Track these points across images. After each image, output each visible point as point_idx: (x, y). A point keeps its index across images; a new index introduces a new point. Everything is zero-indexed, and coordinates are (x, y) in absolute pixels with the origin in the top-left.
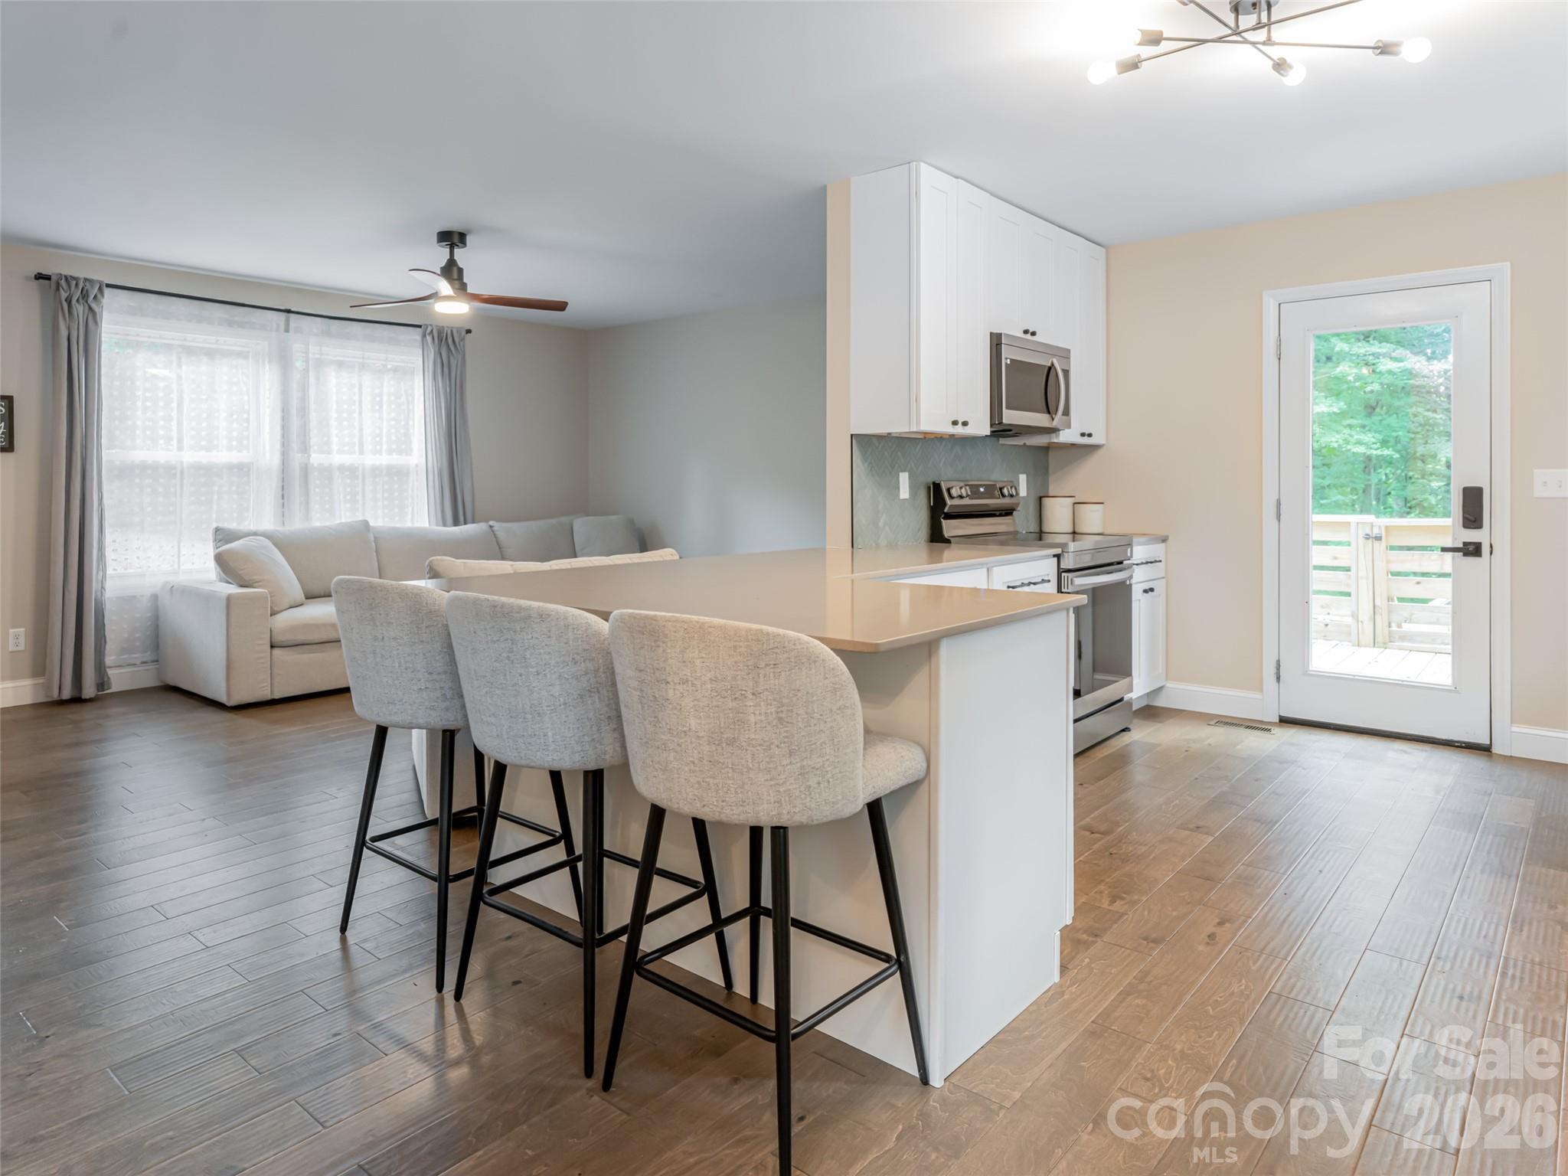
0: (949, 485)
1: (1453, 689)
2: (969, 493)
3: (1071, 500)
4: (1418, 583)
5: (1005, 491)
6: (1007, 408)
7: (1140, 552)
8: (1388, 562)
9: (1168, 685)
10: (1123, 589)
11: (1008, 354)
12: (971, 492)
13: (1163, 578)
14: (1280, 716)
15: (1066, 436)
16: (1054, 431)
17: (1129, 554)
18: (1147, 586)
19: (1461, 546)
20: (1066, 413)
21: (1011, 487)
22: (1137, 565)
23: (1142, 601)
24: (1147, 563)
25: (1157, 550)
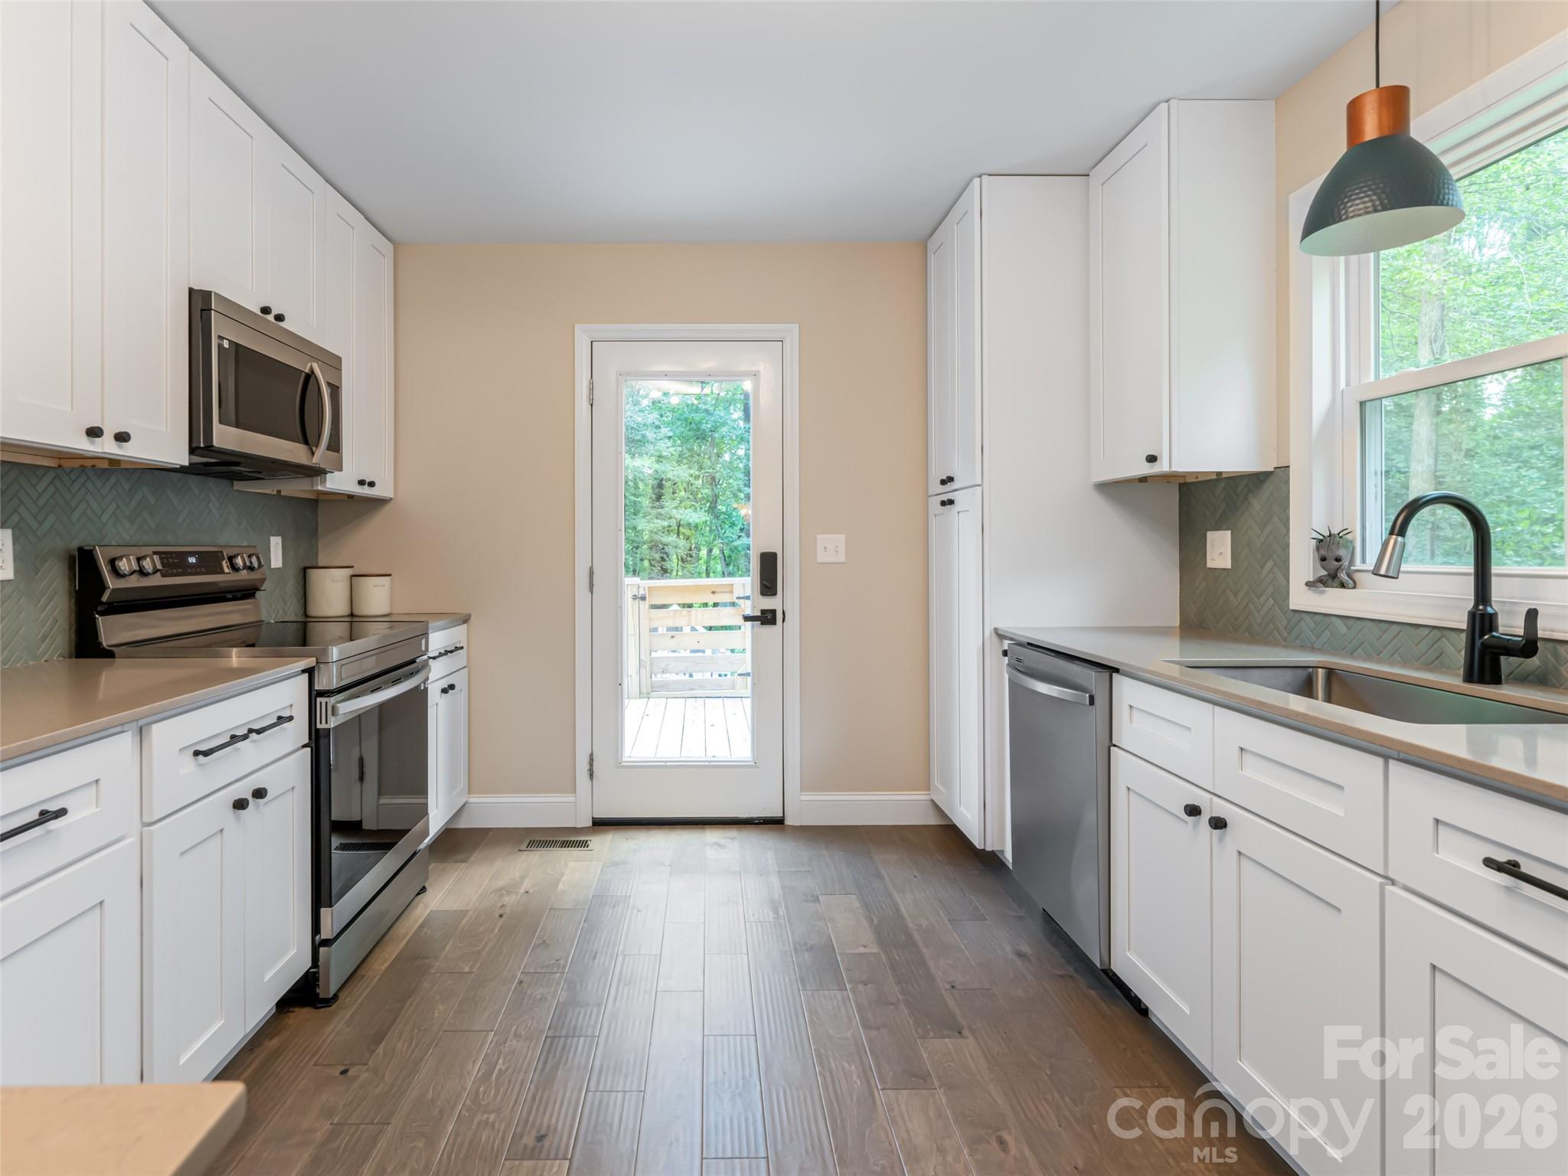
0: (113, 552)
1: (753, 763)
2: (159, 567)
3: (349, 572)
4: (672, 637)
5: (239, 561)
6: (221, 422)
7: (437, 640)
8: (650, 620)
9: (471, 800)
10: (419, 696)
11: (222, 331)
12: (163, 564)
13: (465, 667)
14: (593, 818)
15: (339, 482)
16: (317, 472)
17: (423, 648)
18: (444, 684)
19: (759, 614)
20: (335, 445)
21: (250, 556)
22: (434, 658)
23: (439, 704)
24: (447, 652)
25: (455, 635)
